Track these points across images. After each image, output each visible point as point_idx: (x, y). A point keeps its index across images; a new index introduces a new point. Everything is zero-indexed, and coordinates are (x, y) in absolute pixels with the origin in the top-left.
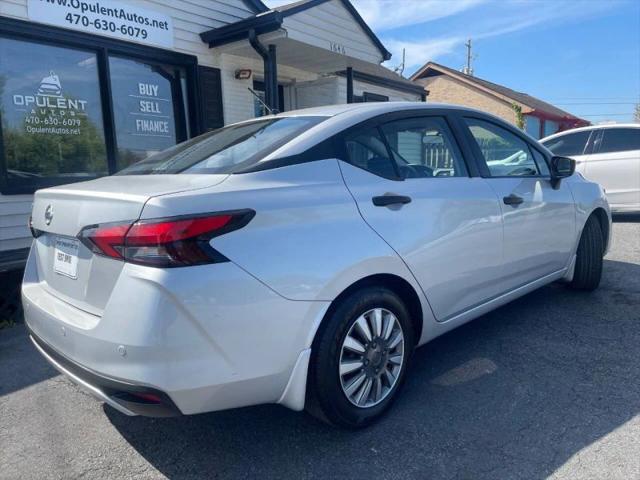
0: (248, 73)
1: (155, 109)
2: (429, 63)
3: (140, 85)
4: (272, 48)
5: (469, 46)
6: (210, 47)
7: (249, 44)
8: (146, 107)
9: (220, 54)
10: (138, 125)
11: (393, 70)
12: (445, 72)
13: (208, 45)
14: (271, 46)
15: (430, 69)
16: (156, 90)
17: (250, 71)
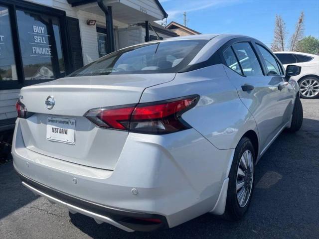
0: (94, 22)
1: (43, 41)
2: (172, 22)
3: (34, 27)
4: (110, 8)
5: (185, 15)
6: (72, 6)
7: (98, 5)
8: (38, 40)
9: (78, 10)
10: (34, 50)
11: (160, 24)
12: (180, 26)
13: (71, 5)
14: (108, 7)
15: (172, 25)
16: (43, 30)
17: (95, 21)
